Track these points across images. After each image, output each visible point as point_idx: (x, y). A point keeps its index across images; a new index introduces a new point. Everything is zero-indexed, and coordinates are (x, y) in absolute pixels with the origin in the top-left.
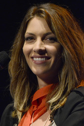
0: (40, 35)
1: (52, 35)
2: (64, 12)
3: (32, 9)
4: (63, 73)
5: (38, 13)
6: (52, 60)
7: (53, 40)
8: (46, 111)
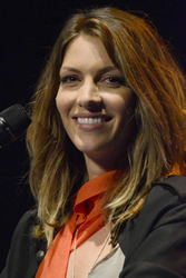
0: (91, 71)
1: (115, 72)
2: (139, 25)
3: (75, 20)
4: (138, 148)
5: (87, 27)
6: (116, 122)
7: (117, 82)
8: (102, 225)
